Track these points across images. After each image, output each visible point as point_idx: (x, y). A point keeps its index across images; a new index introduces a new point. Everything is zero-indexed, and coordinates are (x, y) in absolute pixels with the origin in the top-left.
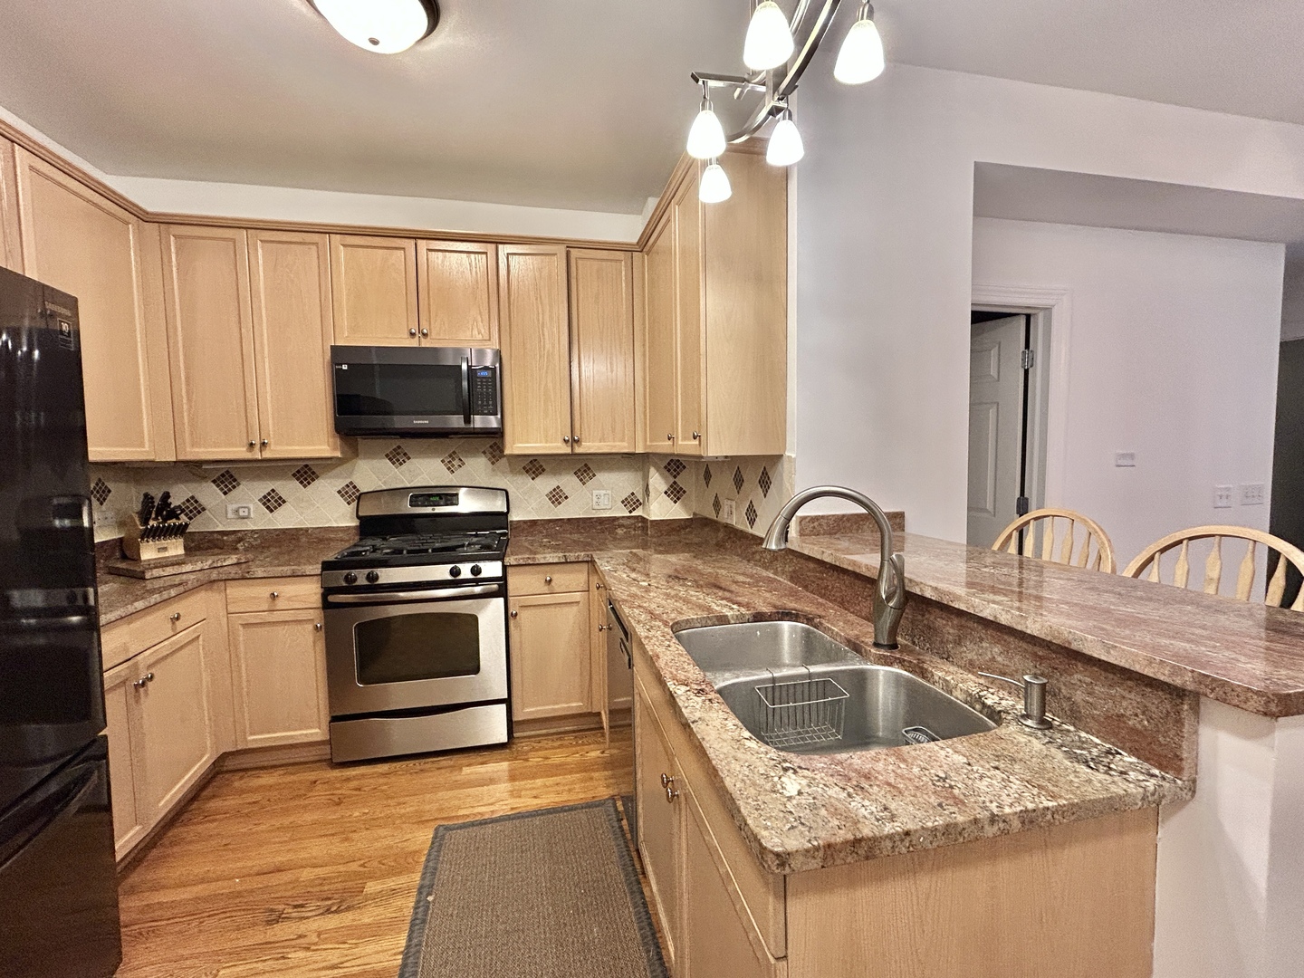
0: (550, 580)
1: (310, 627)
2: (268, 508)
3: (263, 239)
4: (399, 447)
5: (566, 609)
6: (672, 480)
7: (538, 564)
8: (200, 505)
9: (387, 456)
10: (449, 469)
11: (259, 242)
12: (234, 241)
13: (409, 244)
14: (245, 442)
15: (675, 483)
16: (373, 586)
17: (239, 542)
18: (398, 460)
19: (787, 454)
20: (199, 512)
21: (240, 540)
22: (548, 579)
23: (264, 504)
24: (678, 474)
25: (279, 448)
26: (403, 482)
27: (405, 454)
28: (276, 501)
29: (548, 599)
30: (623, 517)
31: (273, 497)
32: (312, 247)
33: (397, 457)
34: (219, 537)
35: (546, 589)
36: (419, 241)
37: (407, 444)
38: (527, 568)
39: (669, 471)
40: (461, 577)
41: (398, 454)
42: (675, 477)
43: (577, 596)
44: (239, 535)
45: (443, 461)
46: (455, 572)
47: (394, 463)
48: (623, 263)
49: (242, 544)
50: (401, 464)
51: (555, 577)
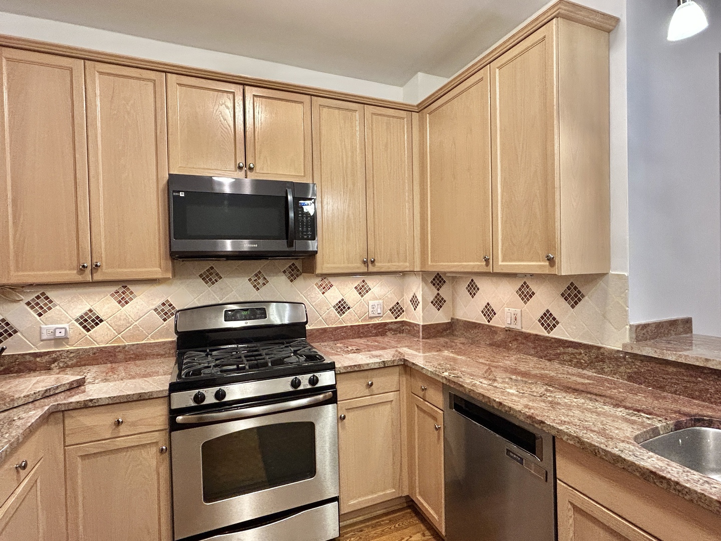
0: (372, 384)
1: (154, 450)
2: (85, 327)
3: (100, 70)
4: (212, 268)
5: (381, 408)
6: (437, 292)
7: (363, 370)
8: (12, 327)
9: (201, 276)
10: (255, 286)
11: (97, 74)
12: (71, 70)
13: (238, 90)
14: (75, 264)
15: (438, 294)
16: (221, 404)
17: (54, 362)
18: (210, 280)
19: (612, 272)
20: (10, 335)
21: (54, 361)
22: (370, 383)
23: (81, 324)
24: (440, 287)
25: (110, 270)
26: (215, 299)
27: (217, 274)
28: (93, 321)
29: (367, 400)
30: (392, 322)
31: (89, 318)
32: (149, 83)
33: (209, 277)
34: (32, 359)
35: (367, 392)
36: (247, 88)
37: (218, 266)
38: (354, 375)
39: (434, 285)
40: (301, 388)
41: (211, 274)
42: (438, 290)
43: (391, 396)
44: (54, 355)
45: (250, 280)
46: (295, 384)
47: (207, 283)
48: (405, 119)
49: (56, 364)
50: (213, 283)
51: (374, 380)
